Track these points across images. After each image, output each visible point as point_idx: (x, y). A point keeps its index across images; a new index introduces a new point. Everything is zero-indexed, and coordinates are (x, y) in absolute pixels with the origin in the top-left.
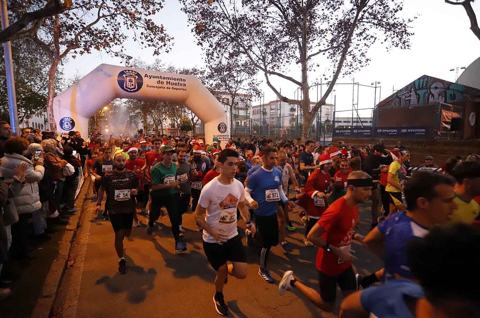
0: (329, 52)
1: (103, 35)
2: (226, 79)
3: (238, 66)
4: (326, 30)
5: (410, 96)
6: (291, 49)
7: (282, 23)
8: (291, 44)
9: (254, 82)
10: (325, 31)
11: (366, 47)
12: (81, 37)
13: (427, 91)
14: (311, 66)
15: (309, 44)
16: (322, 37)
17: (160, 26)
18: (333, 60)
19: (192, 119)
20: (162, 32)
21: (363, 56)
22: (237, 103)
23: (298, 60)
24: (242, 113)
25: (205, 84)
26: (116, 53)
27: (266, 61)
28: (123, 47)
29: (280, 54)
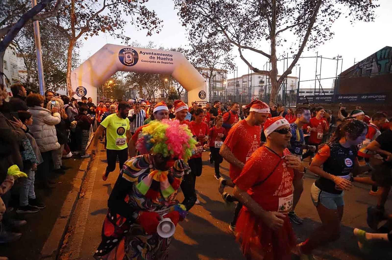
0: (296, 29)
1: (108, 21)
2: (206, 55)
3: (216, 44)
4: (294, 9)
5: (372, 66)
6: (262, 28)
7: (254, 4)
8: (262, 23)
9: (229, 57)
10: (292, 9)
11: (331, 22)
12: (92, 23)
13: (389, 61)
14: (279, 41)
15: (278, 22)
16: (290, 15)
17: (152, 12)
18: (299, 35)
19: (178, 89)
20: (154, 17)
21: (327, 30)
22: (215, 75)
23: (267, 37)
24: (218, 85)
25: (188, 59)
26: (118, 35)
27: (240, 38)
28: (123, 30)
29: (252, 33)
